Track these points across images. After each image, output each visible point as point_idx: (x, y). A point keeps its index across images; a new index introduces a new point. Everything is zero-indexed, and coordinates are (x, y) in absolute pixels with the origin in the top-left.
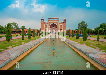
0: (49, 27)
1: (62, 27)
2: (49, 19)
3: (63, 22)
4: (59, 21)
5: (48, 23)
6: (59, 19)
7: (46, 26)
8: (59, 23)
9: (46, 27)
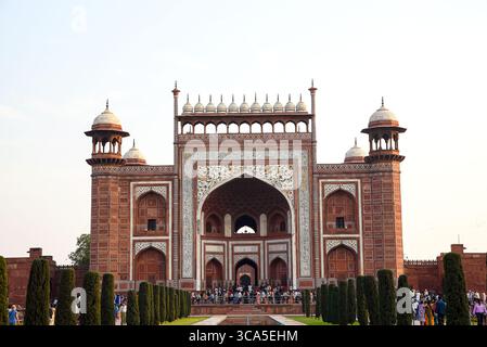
0: (187, 227)
1: (354, 217)
2: (184, 119)
3: (369, 160)
4: (309, 144)
5: (171, 174)
6: (306, 118)
7: (153, 213)
8: (316, 173)
9: (152, 224)
